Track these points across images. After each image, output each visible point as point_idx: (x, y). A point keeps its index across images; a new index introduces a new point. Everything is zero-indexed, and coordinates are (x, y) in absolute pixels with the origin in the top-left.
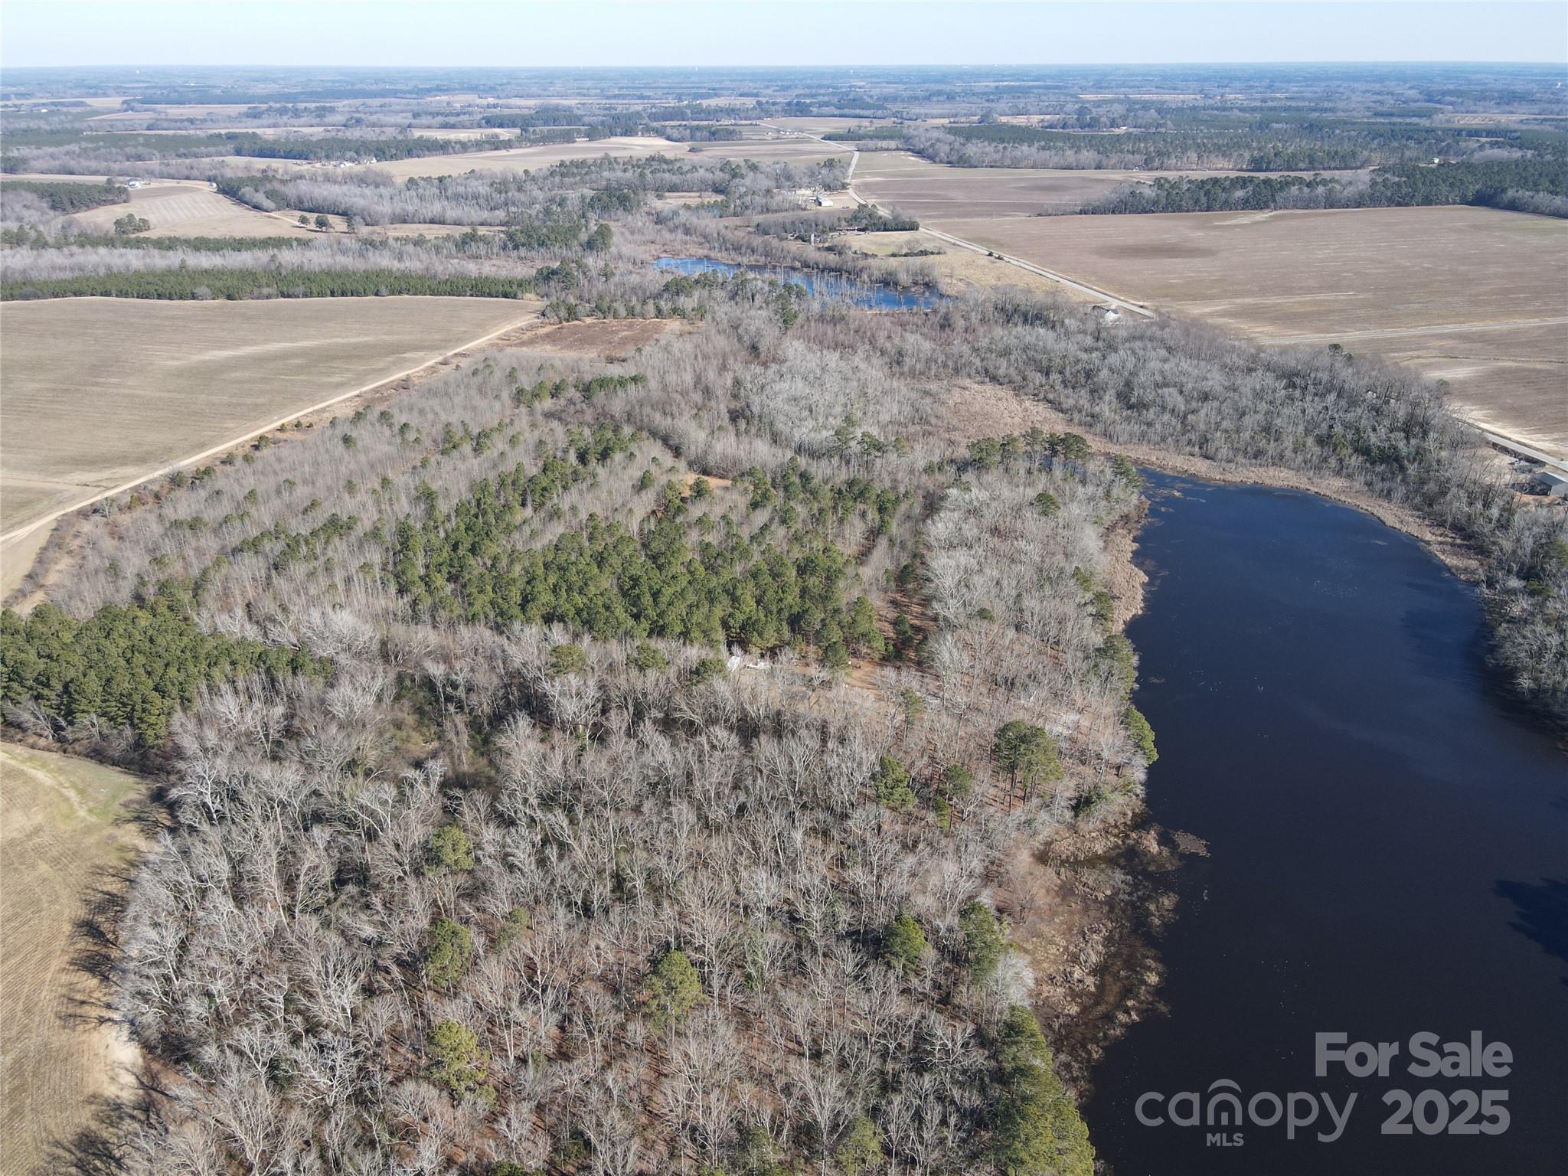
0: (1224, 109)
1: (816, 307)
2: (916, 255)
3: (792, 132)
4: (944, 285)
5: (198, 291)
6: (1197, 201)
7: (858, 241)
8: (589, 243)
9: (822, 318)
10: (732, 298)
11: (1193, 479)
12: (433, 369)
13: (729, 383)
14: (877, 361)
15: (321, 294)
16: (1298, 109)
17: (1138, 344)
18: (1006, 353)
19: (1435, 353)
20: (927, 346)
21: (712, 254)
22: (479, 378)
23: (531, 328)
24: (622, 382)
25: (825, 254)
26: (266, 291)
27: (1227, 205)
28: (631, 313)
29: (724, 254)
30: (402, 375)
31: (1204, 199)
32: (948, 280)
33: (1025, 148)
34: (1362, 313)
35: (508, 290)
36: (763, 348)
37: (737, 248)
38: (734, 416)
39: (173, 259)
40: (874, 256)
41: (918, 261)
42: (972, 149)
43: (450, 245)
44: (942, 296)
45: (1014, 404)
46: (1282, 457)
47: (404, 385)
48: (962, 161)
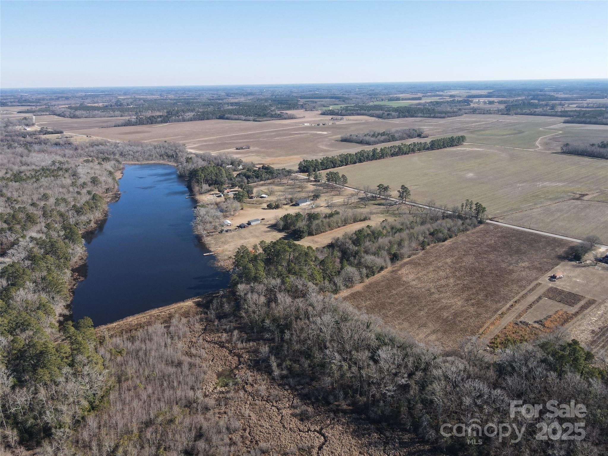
0: (166, 100)
1: (36, 149)
4: (74, 143)
6: (148, 122)
7: (44, 137)
16: (188, 99)
25: (34, 140)
27: (156, 123)
31: (150, 121)
33: (96, 112)
40: (51, 139)
41: (65, 139)
42: (78, 113)
46: (153, 159)
48: (75, 117)
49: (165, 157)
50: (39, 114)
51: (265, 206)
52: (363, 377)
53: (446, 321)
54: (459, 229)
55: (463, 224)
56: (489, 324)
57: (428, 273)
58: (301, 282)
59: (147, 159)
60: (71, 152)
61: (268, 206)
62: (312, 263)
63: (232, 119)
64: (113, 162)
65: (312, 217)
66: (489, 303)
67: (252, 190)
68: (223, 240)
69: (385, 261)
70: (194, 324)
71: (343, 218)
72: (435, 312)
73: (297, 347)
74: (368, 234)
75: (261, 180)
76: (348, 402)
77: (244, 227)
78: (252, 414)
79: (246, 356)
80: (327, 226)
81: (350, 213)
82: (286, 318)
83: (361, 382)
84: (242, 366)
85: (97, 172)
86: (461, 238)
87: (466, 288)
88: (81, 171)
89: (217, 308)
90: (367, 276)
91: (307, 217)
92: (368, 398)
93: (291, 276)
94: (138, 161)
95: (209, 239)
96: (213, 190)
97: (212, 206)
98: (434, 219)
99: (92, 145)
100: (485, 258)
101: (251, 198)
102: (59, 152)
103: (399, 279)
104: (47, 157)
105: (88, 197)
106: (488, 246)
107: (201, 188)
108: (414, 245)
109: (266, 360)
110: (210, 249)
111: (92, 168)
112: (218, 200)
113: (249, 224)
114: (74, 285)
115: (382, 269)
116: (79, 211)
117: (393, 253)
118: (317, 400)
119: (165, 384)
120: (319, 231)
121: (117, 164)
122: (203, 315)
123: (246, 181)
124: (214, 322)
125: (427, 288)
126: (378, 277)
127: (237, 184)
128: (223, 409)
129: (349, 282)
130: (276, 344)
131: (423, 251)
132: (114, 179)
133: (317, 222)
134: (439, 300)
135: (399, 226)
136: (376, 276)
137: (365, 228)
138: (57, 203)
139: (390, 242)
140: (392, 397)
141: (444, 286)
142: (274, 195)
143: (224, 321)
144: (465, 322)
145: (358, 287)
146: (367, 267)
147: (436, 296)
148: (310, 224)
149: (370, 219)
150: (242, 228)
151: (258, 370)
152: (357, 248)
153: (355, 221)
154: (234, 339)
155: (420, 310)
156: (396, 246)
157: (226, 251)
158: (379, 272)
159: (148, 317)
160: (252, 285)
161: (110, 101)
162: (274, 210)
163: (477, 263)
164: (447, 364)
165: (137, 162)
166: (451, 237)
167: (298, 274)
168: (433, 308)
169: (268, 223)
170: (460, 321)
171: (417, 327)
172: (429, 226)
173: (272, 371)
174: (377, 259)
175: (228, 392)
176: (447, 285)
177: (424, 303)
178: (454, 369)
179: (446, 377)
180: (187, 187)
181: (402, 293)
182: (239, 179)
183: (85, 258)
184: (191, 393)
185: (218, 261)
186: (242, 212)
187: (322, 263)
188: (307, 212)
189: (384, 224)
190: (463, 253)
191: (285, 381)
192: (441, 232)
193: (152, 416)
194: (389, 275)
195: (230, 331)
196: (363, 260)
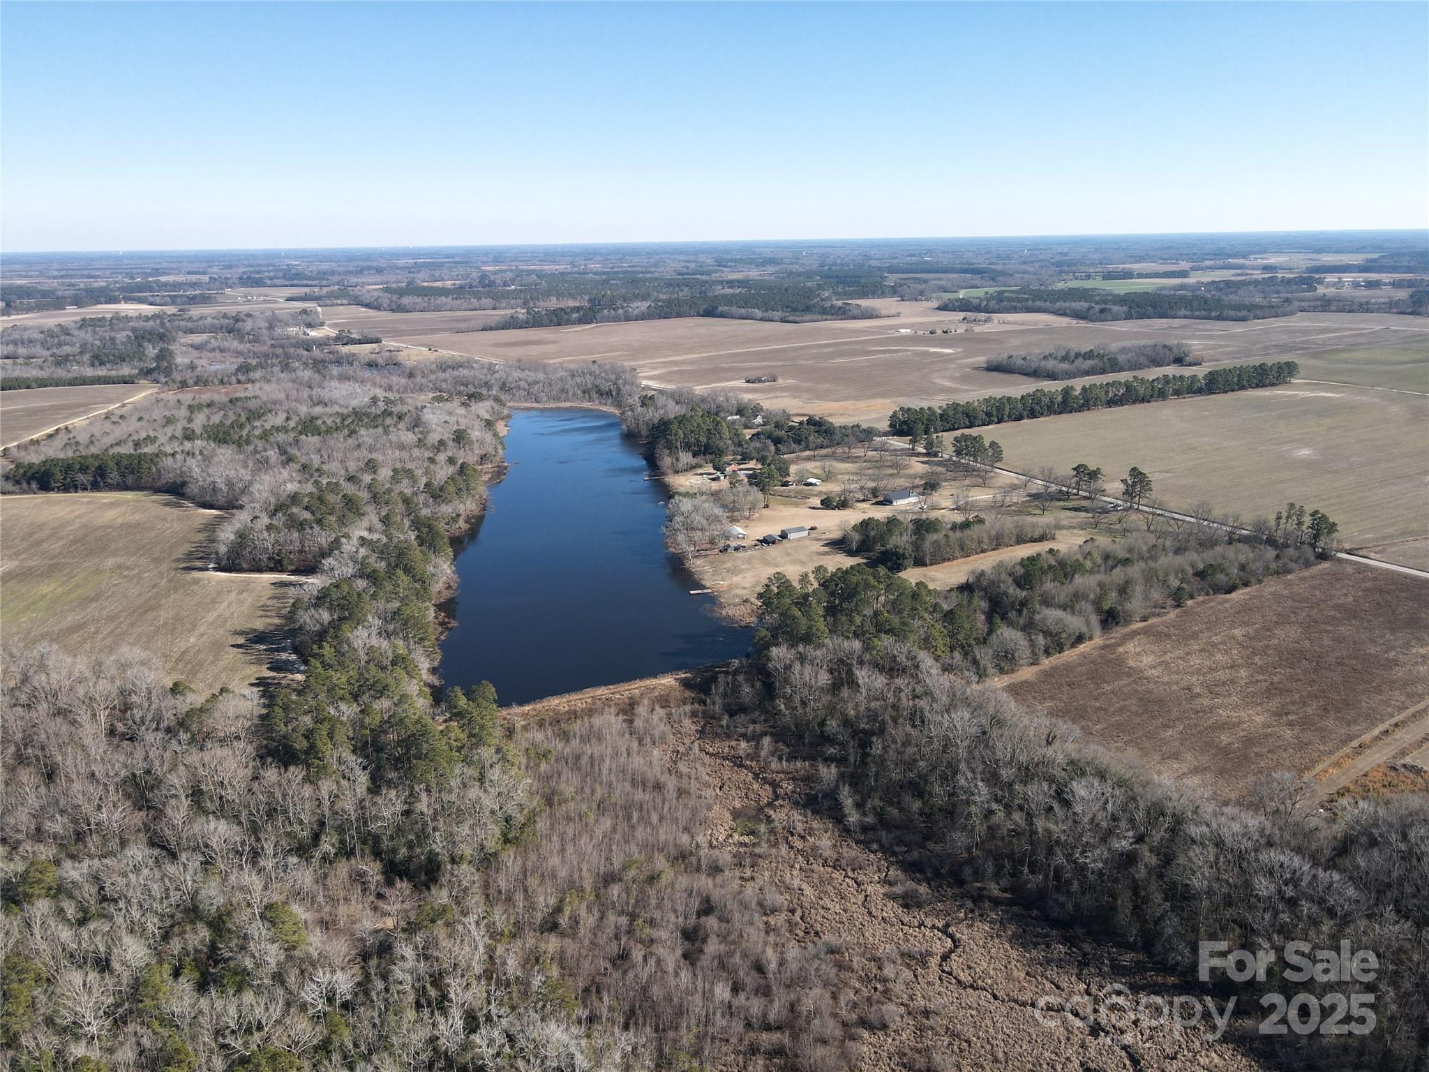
2: (384, 352)
3: (258, 296)
4: (405, 362)
6: (551, 321)
7: (345, 349)
8: (158, 357)
13: (305, 395)
17: (508, 369)
18: (445, 381)
23: (163, 391)
24: (247, 399)
25: (326, 355)
27: (569, 323)
28: (222, 383)
31: (555, 319)
32: (407, 360)
33: (443, 298)
35: (122, 381)
36: (315, 384)
40: (359, 354)
41: (387, 354)
42: (406, 300)
44: (405, 366)
48: (400, 309)
49: (595, 396)
50: (329, 302)
51: (816, 502)
52: (1036, 833)
53: (1225, 751)
54: (1267, 568)
55: (1278, 557)
56: (1326, 764)
57: (1188, 654)
58: (905, 650)
59: (558, 399)
60: (404, 381)
61: (823, 502)
62: (926, 615)
63: (733, 317)
64: (488, 404)
65: (922, 526)
66: (1329, 723)
67: (787, 469)
68: (728, 565)
69: (1088, 623)
70: (680, 721)
71: (994, 533)
72: (1200, 732)
73: (895, 775)
74: (1051, 567)
75: (807, 448)
76: (1004, 882)
77: (774, 543)
78: (804, 886)
79: (788, 786)
80: (957, 548)
81: (1009, 523)
82: (873, 716)
83: (1032, 844)
84: (780, 802)
85: (461, 420)
86: (1271, 586)
87: (1273, 690)
88: (429, 416)
89: (726, 693)
90: (1047, 652)
91: (911, 526)
92: (1046, 876)
93: (883, 635)
94: (537, 402)
95: (699, 562)
96: (700, 466)
97: (704, 498)
98: (1208, 543)
99: (443, 366)
100: (1327, 632)
101: (785, 484)
102: (378, 380)
103: (1120, 662)
104: (359, 391)
105: (451, 470)
106: (1337, 607)
107: (677, 460)
108: (1156, 595)
109: (832, 795)
110: (703, 582)
111: (450, 413)
112: (715, 486)
113: (784, 536)
114: (441, 633)
115: (1080, 639)
116: (437, 494)
117: (1106, 608)
118: (937, 873)
119: (635, 815)
120: (939, 557)
121: (497, 407)
122: (696, 706)
123: (772, 448)
124: (720, 719)
125: (1184, 684)
126: (1070, 655)
127: (754, 454)
128: (748, 873)
129: (1007, 660)
130: (851, 769)
131: (1178, 611)
132: (496, 435)
133: (935, 537)
134: (1212, 709)
135: (1122, 554)
136: (1066, 653)
137: (1043, 554)
138: (395, 478)
139: (1101, 585)
140: (1100, 873)
141: (1224, 683)
142: (837, 480)
143: (741, 718)
144: (1270, 756)
145: (1026, 673)
146: (1047, 634)
147: (1206, 702)
148: (919, 542)
149: (1053, 538)
150: (768, 543)
151: (815, 812)
152: (1024, 593)
153: (1020, 540)
154: (763, 753)
155: (1166, 726)
156: (1114, 594)
157: (736, 588)
158: (1073, 646)
159: (589, 700)
160: (801, 648)
161: (468, 275)
162: (837, 512)
163: (1307, 642)
164: (1223, 819)
165: (536, 405)
166: (1246, 584)
167: (898, 633)
168: (1196, 725)
169: (824, 537)
170: (1257, 754)
171: (1157, 758)
172: (1192, 556)
173: (844, 816)
174: (1069, 617)
175: (754, 845)
176: (1233, 682)
177: (1175, 714)
178: (1236, 827)
179: (1219, 844)
180: (645, 459)
181: (1126, 690)
182: (758, 445)
183: (454, 586)
184: (685, 839)
185: (722, 606)
186: (765, 512)
187: (949, 616)
188: (910, 517)
189: (1087, 548)
190: (1274, 618)
191: (870, 835)
192: (1222, 571)
193: (617, 866)
194: (1095, 653)
195: (755, 739)
196: (1037, 617)
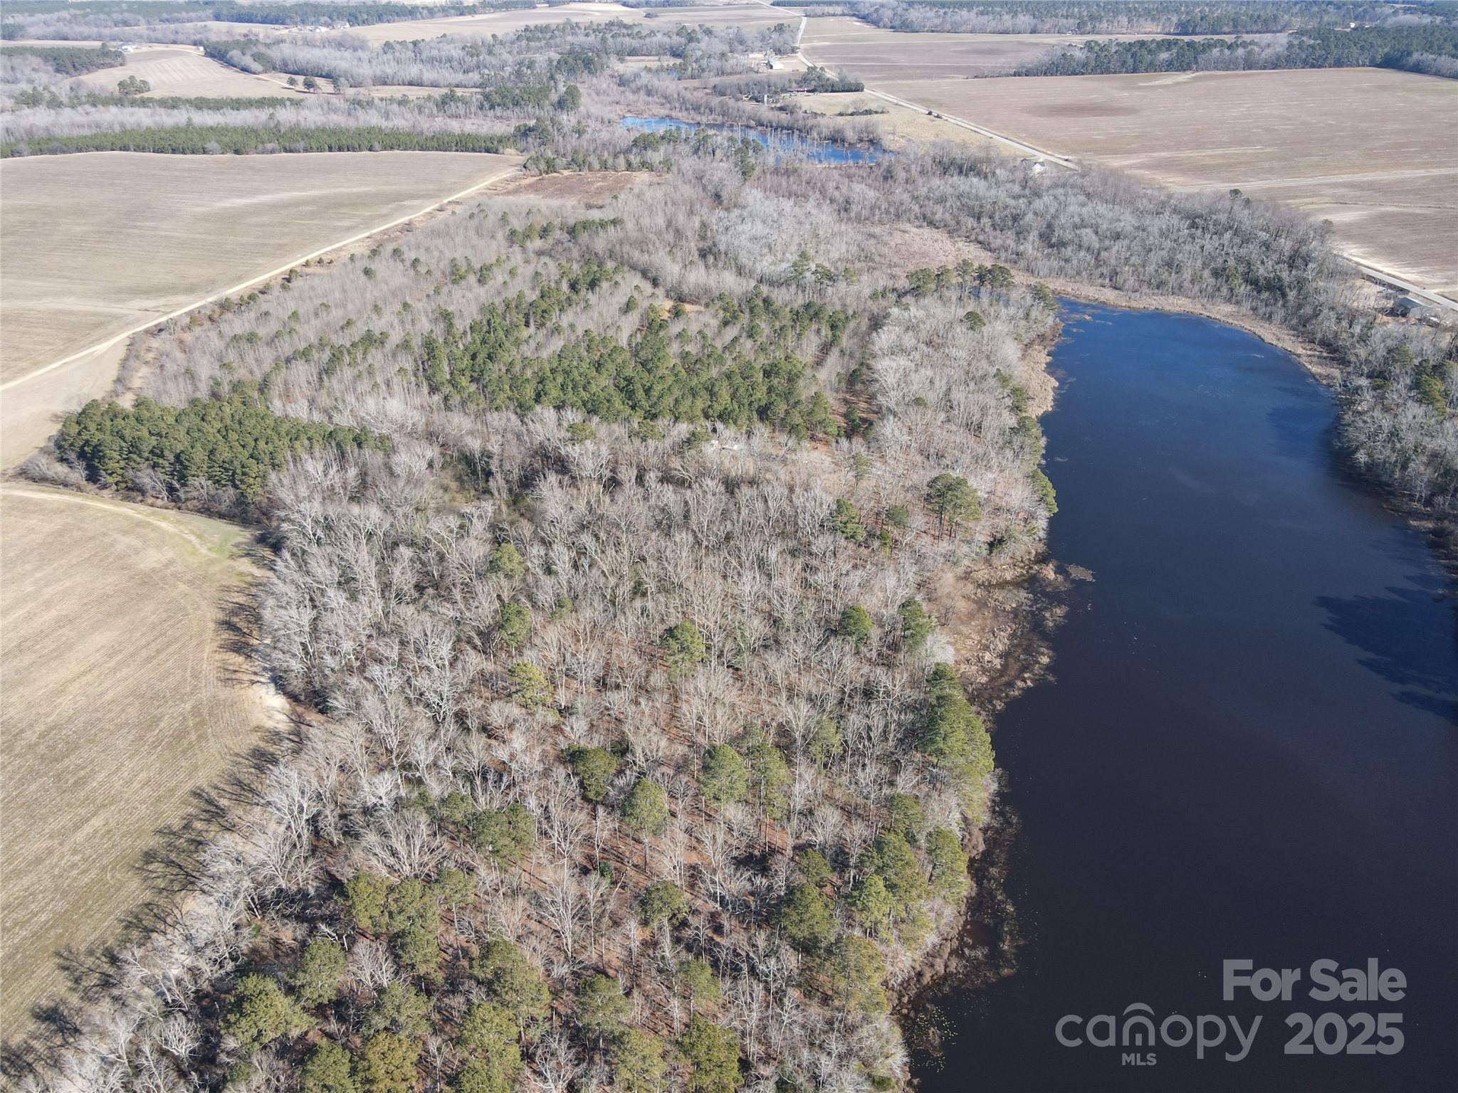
1: (771, 160)
2: (861, 114)
4: (888, 141)
5: (208, 146)
6: (1124, 63)
7: (808, 102)
8: (559, 102)
9: (776, 171)
10: (696, 151)
11: (1103, 305)
12: (431, 215)
13: (697, 225)
14: (826, 207)
15: (320, 150)
17: (1060, 191)
18: (942, 200)
19: (1327, 199)
20: (872, 194)
21: (674, 114)
22: (475, 222)
23: (515, 179)
24: (603, 224)
25: (777, 113)
26: (269, 146)
27: (1152, 67)
28: (604, 166)
29: (685, 113)
30: (405, 219)
31: (1130, 61)
32: (891, 137)
33: (964, 13)
34: (1267, 165)
35: (490, 146)
36: (725, 195)
37: (697, 108)
38: (703, 254)
39: (179, 117)
40: (823, 115)
41: (864, 118)
42: (915, 14)
43: (431, 105)
44: (885, 151)
45: (948, 244)
46: (1181, 287)
47: (408, 228)
48: (904, 26)
50: (818, 10)
59: (1158, 286)
60: (871, 190)
104: (788, 223)
